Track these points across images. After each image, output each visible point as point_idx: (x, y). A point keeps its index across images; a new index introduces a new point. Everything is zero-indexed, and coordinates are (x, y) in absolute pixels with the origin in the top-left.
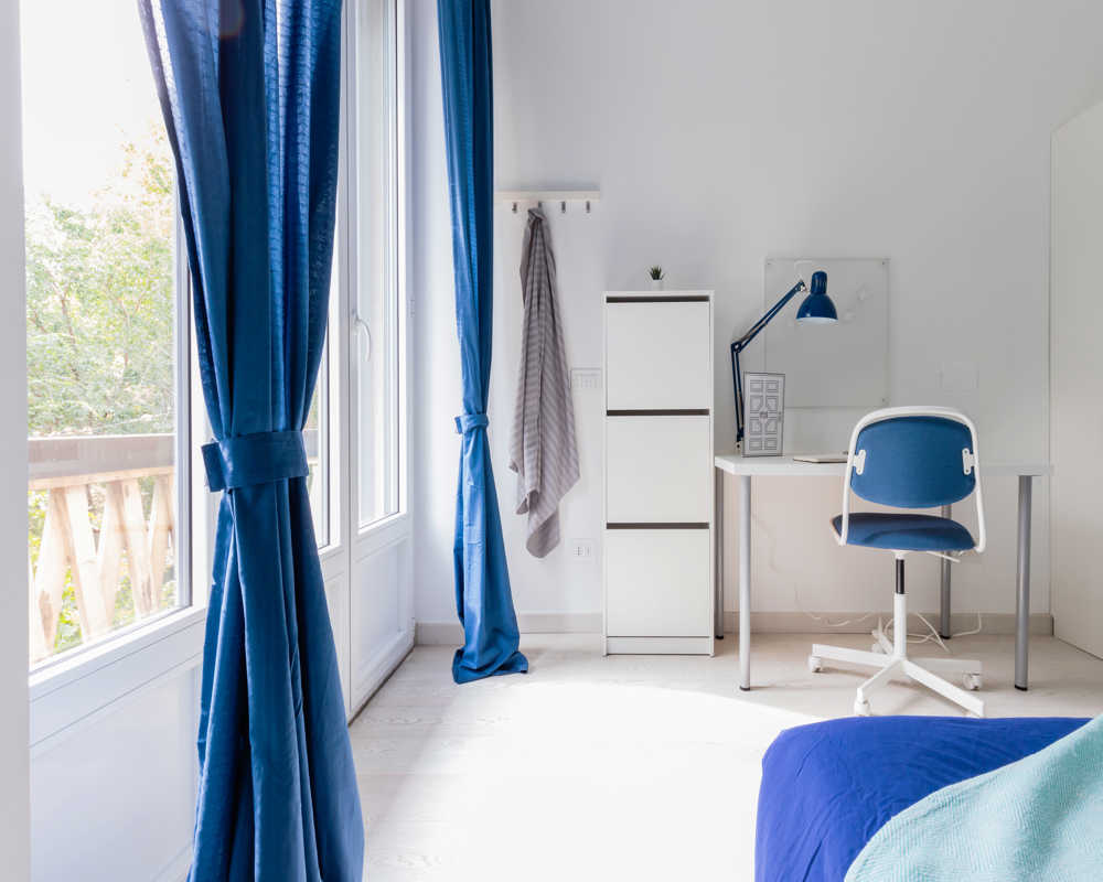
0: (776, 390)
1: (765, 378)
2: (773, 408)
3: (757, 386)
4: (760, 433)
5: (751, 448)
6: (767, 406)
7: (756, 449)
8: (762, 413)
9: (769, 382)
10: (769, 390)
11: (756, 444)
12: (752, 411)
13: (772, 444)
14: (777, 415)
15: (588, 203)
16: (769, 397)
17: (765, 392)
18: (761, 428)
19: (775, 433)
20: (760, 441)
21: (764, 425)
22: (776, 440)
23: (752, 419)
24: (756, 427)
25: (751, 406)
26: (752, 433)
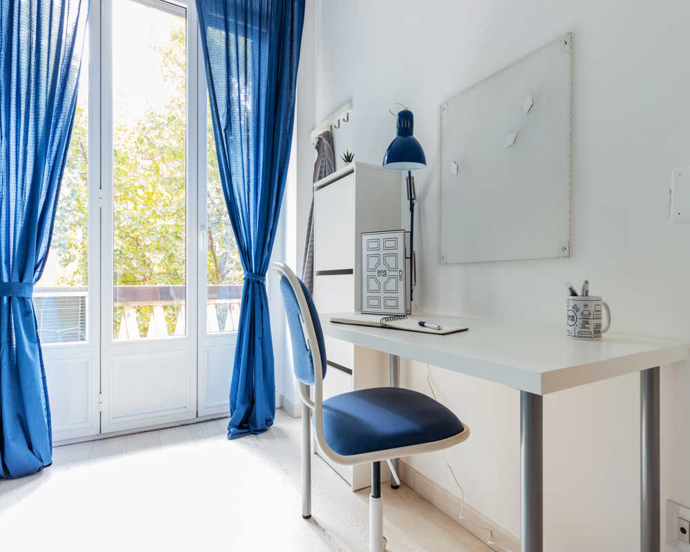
0: (395, 248)
1: (381, 236)
2: (392, 266)
3: (374, 245)
4: (378, 291)
5: (370, 306)
6: (386, 264)
7: (374, 306)
8: (379, 272)
9: (386, 240)
10: (386, 248)
11: (375, 302)
12: (369, 270)
13: (393, 303)
14: (397, 273)
15: (348, 114)
16: (386, 255)
17: (382, 250)
18: (379, 287)
19: (396, 291)
20: (378, 298)
21: (382, 284)
22: (396, 299)
23: (369, 277)
24: (374, 286)
25: (368, 265)
26: (369, 291)
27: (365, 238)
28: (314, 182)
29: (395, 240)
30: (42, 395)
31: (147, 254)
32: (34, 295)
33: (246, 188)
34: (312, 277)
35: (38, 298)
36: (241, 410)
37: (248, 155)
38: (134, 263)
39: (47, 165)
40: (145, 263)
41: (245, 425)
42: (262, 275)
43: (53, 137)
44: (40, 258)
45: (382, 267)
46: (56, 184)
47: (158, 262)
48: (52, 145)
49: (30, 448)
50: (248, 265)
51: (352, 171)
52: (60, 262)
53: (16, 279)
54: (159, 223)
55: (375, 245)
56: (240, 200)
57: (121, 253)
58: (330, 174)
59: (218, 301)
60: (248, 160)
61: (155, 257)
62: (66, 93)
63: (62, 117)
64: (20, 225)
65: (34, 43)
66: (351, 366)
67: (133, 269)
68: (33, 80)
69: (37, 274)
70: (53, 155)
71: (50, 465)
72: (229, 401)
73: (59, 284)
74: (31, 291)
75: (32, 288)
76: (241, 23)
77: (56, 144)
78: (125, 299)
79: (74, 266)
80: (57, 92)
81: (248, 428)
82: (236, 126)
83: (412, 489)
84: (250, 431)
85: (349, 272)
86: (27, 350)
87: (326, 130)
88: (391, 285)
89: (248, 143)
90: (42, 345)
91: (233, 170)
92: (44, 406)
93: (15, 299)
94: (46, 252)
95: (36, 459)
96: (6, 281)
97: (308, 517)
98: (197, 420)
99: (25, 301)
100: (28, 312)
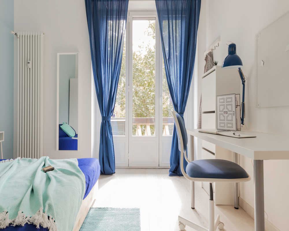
0: (231, 102)
1: (225, 97)
2: (230, 109)
4: (224, 120)
5: (221, 126)
6: (227, 108)
8: (224, 112)
9: (227, 98)
10: (227, 102)
11: (223, 125)
12: (220, 111)
13: (230, 125)
14: (232, 113)
15: (218, 43)
16: (227, 105)
17: (225, 102)
18: (225, 118)
19: (232, 120)
20: (224, 123)
21: (226, 117)
22: (232, 124)
23: (220, 114)
24: (222, 118)
25: (220, 109)
26: (220, 120)
27: (218, 98)
28: (204, 73)
29: (231, 98)
30: (113, 151)
31: (148, 106)
32: (111, 120)
33: (176, 80)
34: (201, 115)
35: (113, 121)
36: (174, 166)
37: (177, 67)
38: (143, 109)
39: (114, 80)
40: (147, 109)
41: (175, 172)
42: (182, 114)
43: (116, 71)
44: (112, 109)
45: (226, 110)
46: (117, 86)
47: (152, 109)
48: (115, 74)
49: (110, 166)
51: (215, 70)
52: (121, 109)
53: (107, 115)
54: (152, 94)
55: (223, 100)
56: (174, 85)
57: (139, 105)
58: (210, 69)
59: (169, 124)
60: (177, 69)
61: (150, 107)
62: (119, 57)
63: (118, 65)
64: (108, 99)
65: (111, 44)
66: (214, 152)
67: (143, 111)
68: (111, 55)
69: (112, 114)
70: (116, 77)
71: (115, 173)
72: (170, 162)
73: (121, 117)
74: (110, 119)
76: (174, 16)
77: (116, 74)
78: (137, 122)
79: (124, 111)
80: (117, 57)
81: (177, 173)
82: (172, 57)
83: (245, 211)
84: (177, 175)
85: (214, 112)
86: (109, 136)
87: (209, 51)
88: (230, 118)
89: (177, 62)
90: (113, 136)
91: (171, 73)
92: (113, 154)
93: (106, 121)
94: (114, 107)
95: (111, 170)
96: (104, 116)
97: (193, 208)
98: (159, 167)
99: (109, 122)
100: (109, 126)
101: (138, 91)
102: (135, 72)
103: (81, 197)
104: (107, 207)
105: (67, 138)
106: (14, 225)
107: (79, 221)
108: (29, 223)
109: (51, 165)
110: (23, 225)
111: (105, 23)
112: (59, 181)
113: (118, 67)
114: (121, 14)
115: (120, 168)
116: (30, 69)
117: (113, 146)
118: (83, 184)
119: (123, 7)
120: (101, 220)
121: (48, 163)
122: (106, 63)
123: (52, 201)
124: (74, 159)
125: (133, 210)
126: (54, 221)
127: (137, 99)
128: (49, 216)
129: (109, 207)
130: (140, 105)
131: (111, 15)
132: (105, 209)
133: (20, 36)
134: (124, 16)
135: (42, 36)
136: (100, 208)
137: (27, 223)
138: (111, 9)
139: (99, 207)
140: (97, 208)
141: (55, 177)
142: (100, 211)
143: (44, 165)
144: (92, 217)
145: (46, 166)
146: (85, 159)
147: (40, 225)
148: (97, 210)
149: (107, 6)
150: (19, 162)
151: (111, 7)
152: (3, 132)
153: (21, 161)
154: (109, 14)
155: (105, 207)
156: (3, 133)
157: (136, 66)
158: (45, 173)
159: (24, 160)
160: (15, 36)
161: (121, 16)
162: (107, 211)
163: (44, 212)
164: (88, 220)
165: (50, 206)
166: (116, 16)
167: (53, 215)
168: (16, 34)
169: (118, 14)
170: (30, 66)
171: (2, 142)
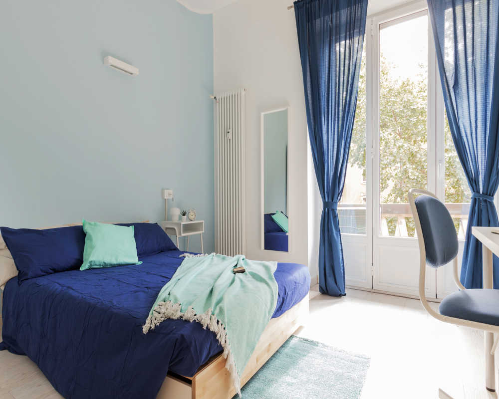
32: (338, 208)
35: (339, 210)
37: (476, 98)
39: (343, 142)
44: (340, 189)
46: (347, 151)
49: (336, 284)
50: (475, 187)
53: (330, 200)
60: (476, 103)
64: (332, 174)
69: (339, 197)
70: (346, 135)
71: (345, 295)
74: (337, 206)
75: (337, 204)
77: (347, 130)
86: (335, 235)
89: (475, 89)
90: (341, 234)
91: (460, 114)
93: (330, 209)
94: (343, 186)
95: (338, 289)
96: (327, 200)
97: (492, 390)
98: (436, 300)
99: (334, 211)
100: (335, 217)
101: (416, 152)
102: (409, 117)
103: (269, 312)
104: (317, 341)
105: (280, 234)
106: (183, 319)
107: (270, 345)
108: (197, 321)
109: (243, 266)
110: (191, 321)
111: (327, 51)
112: (243, 286)
113: (349, 119)
114: (354, 26)
115: (355, 289)
116: (230, 140)
117: (342, 250)
118: (272, 296)
119: (358, 14)
120: (304, 355)
121: (241, 263)
122: (330, 115)
123: (225, 304)
124: (273, 262)
125: (359, 357)
126: (224, 328)
127: (413, 169)
128: (219, 320)
129: (320, 341)
130: (419, 180)
131: (336, 36)
132: (313, 343)
133: (219, 99)
134: (360, 28)
135: (243, 93)
136: (306, 340)
137: (195, 320)
138: (336, 24)
139: (306, 337)
140: (301, 338)
141: (241, 281)
142: (305, 344)
143: (236, 265)
144: (293, 348)
145: (238, 266)
146: (288, 264)
147: (207, 326)
148: (301, 342)
149: (330, 23)
150: (212, 259)
151: (336, 20)
152: (203, 221)
153: (216, 259)
154: (333, 35)
155: (315, 341)
156: (202, 223)
157: (411, 104)
158: (233, 275)
159: (218, 256)
160: (214, 100)
161: (355, 31)
162: (316, 347)
163: (213, 314)
164: (286, 350)
165: (221, 310)
166: (346, 33)
167: (223, 320)
168: (215, 98)
169: (348, 30)
170: (230, 135)
171: (203, 233)
